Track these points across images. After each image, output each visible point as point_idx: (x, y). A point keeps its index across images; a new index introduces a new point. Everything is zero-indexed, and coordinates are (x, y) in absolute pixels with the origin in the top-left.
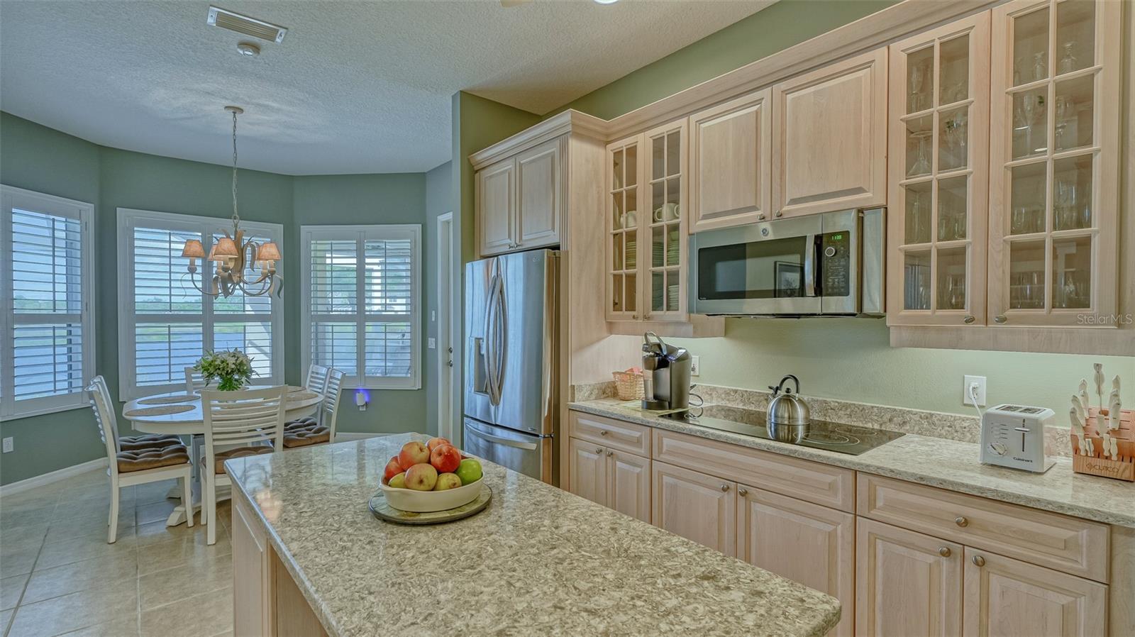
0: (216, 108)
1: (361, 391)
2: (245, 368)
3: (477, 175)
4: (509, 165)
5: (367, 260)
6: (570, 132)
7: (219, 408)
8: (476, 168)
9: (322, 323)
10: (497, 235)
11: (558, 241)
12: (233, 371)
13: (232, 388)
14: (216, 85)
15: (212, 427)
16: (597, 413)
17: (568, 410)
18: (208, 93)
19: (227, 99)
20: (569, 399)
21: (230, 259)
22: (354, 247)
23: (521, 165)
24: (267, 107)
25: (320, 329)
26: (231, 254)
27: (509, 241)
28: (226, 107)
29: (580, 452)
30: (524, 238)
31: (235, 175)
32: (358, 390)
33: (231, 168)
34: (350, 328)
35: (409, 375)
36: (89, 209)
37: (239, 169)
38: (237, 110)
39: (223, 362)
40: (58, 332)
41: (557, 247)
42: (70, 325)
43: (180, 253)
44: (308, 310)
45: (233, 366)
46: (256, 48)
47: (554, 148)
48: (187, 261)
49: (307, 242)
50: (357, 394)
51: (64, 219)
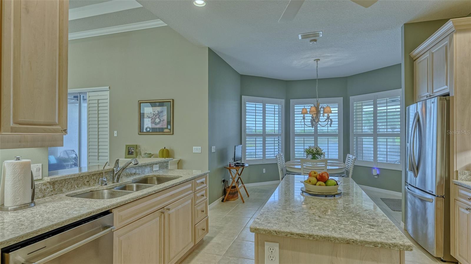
0: (311, 61)
1: (376, 169)
2: (319, 153)
3: (415, 62)
4: (427, 55)
5: (378, 109)
6: (454, 31)
7: (311, 165)
8: (414, 59)
9: (359, 137)
10: (423, 91)
11: (448, 91)
12: (315, 153)
13: (315, 159)
14: (309, 55)
15: (304, 171)
16: (466, 187)
17: (454, 184)
18: (307, 58)
19: (313, 58)
20: (455, 177)
21: (314, 113)
22: (372, 103)
23: (433, 53)
24: (327, 56)
25: (359, 140)
26: (314, 112)
27: (427, 94)
28: (314, 60)
29: (460, 208)
30: (435, 91)
31: (317, 83)
32: (374, 168)
33: (316, 79)
34: (371, 139)
35: (400, 163)
36: (283, 101)
37: (318, 79)
38: (317, 60)
39: (312, 150)
40: (275, 139)
41: (448, 95)
42: (279, 137)
43: (301, 113)
44: (353, 132)
45: (315, 152)
46: (315, 40)
47: (446, 42)
48: (302, 115)
49: (352, 103)
50: (373, 170)
51: (278, 105)
